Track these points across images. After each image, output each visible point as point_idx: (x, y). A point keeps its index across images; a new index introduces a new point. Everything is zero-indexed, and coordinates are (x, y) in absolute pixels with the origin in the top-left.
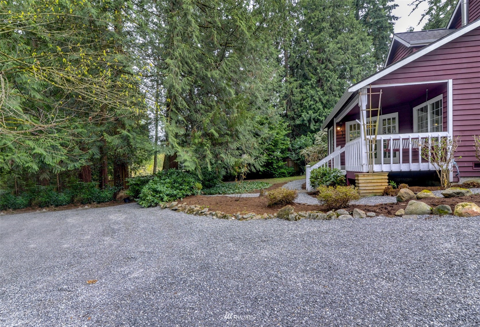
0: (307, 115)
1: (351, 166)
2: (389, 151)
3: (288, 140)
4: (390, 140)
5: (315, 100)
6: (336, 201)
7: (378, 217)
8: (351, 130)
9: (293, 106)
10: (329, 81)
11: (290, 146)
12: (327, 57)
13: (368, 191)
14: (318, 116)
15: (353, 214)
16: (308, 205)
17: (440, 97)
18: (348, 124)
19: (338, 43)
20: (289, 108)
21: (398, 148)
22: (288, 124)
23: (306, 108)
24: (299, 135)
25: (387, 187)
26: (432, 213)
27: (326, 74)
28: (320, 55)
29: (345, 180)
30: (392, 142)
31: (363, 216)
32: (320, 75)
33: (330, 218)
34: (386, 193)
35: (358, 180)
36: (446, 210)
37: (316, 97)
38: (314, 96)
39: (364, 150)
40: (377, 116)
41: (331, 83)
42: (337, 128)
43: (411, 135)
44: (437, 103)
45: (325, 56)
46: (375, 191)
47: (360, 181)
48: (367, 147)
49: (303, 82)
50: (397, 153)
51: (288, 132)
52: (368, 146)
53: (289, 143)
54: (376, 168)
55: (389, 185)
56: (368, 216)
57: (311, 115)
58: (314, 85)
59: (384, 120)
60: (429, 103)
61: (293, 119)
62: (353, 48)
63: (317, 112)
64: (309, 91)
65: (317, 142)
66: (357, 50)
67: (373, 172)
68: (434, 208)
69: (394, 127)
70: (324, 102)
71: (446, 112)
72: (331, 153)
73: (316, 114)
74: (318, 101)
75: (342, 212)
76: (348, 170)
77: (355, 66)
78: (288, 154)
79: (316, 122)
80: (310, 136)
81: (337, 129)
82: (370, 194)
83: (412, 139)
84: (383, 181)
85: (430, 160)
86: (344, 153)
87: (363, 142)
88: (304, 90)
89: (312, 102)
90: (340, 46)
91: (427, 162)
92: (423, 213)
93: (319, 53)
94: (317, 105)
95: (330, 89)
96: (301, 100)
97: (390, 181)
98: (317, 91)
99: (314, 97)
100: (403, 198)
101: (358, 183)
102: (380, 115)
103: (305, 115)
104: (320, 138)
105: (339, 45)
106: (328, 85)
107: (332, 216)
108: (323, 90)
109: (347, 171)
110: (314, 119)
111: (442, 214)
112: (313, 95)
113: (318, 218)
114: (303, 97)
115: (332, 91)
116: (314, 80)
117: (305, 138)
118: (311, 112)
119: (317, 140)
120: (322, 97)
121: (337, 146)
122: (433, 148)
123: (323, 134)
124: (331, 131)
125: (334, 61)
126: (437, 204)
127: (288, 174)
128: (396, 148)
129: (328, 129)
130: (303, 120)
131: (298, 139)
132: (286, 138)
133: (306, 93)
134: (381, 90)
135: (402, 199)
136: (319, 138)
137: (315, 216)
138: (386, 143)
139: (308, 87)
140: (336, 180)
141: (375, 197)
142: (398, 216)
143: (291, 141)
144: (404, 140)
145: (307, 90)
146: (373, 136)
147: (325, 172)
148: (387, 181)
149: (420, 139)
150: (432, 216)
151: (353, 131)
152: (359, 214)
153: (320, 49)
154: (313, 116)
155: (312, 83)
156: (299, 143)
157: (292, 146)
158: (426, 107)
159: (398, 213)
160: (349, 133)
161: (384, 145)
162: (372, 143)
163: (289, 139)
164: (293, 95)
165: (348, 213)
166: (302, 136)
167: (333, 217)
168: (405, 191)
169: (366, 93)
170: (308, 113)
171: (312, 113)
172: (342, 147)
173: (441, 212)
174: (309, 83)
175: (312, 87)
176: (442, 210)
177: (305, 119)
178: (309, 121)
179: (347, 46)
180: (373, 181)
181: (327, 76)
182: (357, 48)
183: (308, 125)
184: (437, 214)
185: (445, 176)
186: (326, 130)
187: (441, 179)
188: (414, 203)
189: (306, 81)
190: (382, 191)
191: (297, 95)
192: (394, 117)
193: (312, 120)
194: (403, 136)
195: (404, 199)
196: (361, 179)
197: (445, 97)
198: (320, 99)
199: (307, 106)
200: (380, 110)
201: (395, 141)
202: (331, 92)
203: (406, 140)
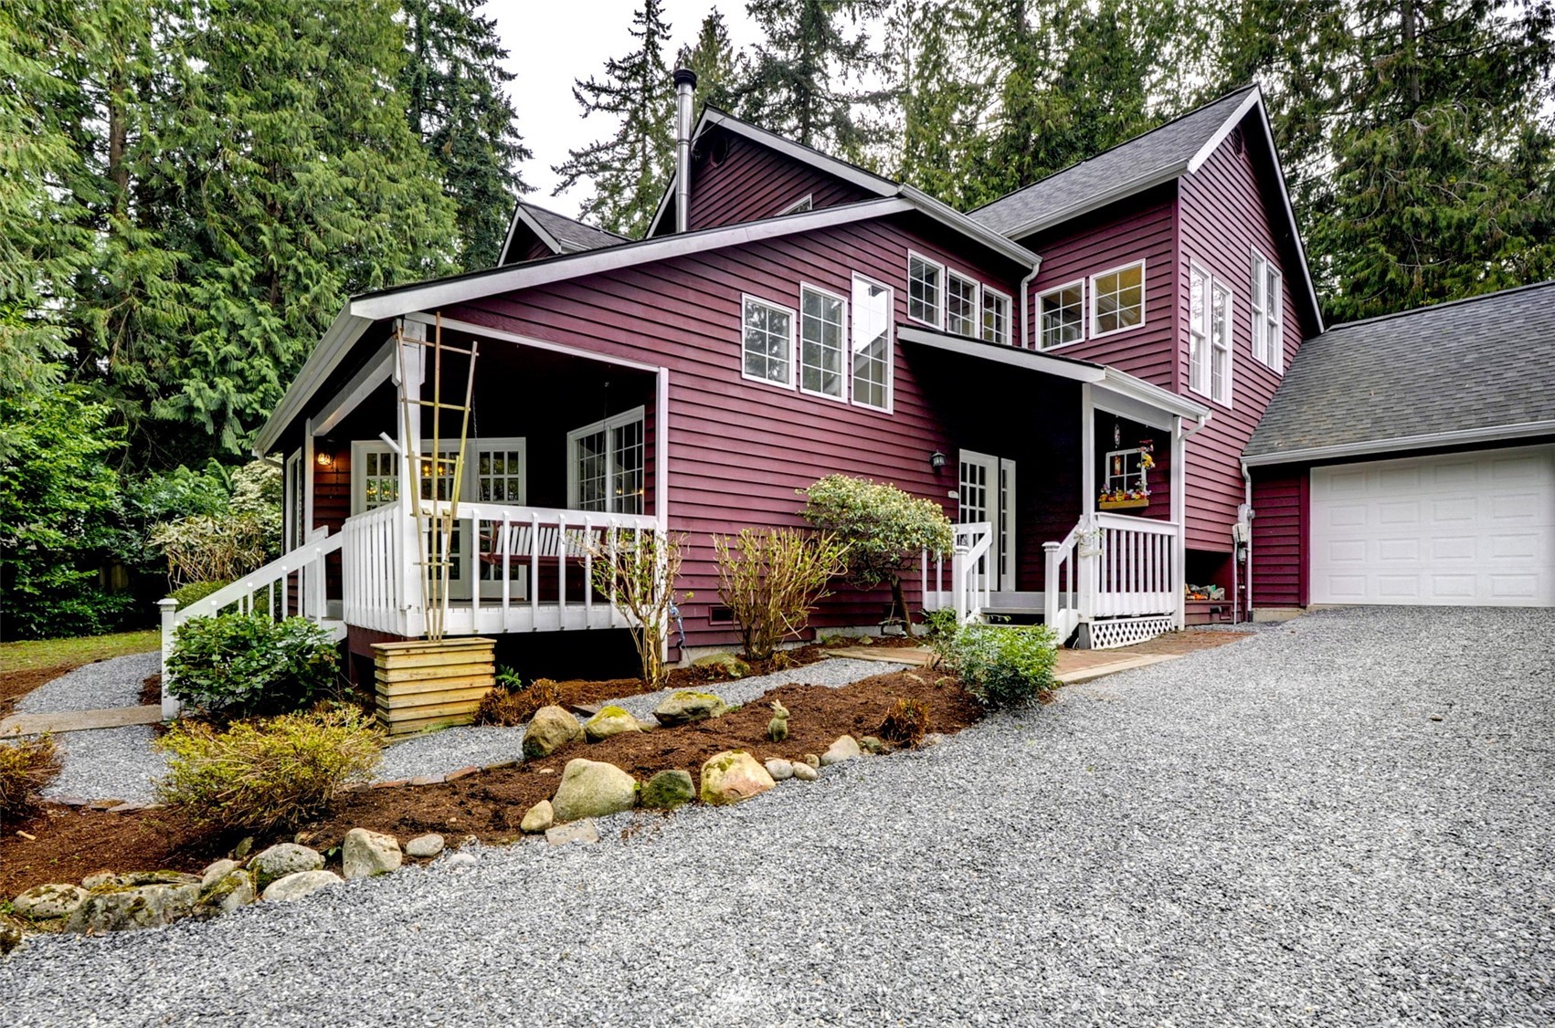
0: (209, 392)
1: (363, 607)
2: (500, 560)
3: (108, 478)
4: (501, 523)
5: (244, 343)
6: (263, 798)
7: (456, 858)
8: (372, 471)
9: (140, 343)
10: (306, 289)
11: (117, 504)
12: (302, 202)
13: (422, 713)
14: (256, 406)
15: (345, 856)
16: (123, 813)
17: (637, 414)
18: (361, 449)
19: (343, 172)
20: (123, 347)
21: (526, 554)
22: (107, 410)
23: (207, 363)
24: (165, 465)
25: (489, 690)
26: (638, 803)
27: (294, 261)
28: (274, 189)
29: (338, 662)
30: (505, 531)
31: (388, 866)
32: (271, 257)
33: (212, 904)
34: (487, 715)
35: (385, 671)
36: (680, 789)
37: (252, 334)
38: (242, 327)
39: (412, 555)
40: (459, 436)
41: (316, 300)
42: (316, 454)
43: (564, 517)
44: (630, 428)
45: (293, 197)
46: (448, 710)
47: (392, 676)
48: (420, 540)
49: (195, 260)
50: (522, 569)
51: (110, 444)
52: (425, 538)
53: (111, 490)
54: (456, 620)
55: (498, 683)
56: (410, 860)
57: (225, 395)
58: (245, 288)
59: (485, 455)
60: (610, 425)
61: (138, 392)
62: (397, 212)
63: (252, 390)
64: (220, 303)
65: (241, 499)
66: (410, 221)
67: (445, 637)
68: (646, 785)
69: (514, 482)
70: (286, 358)
71: (651, 461)
72: (293, 548)
73: (250, 397)
74: (260, 348)
75: (285, 862)
76: (352, 622)
77: (402, 269)
78: (105, 535)
79: (247, 426)
80: (219, 475)
81: (316, 463)
82: (433, 721)
83: (568, 527)
84: (478, 669)
85: (613, 597)
86: (338, 553)
87: (409, 522)
88: (196, 290)
89: (232, 349)
90: (351, 187)
91: (608, 601)
92: (614, 809)
93: (270, 177)
94: (256, 363)
95: (309, 320)
96: (182, 330)
97: (502, 667)
98: (255, 313)
99: (243, 333)
100: (545, 745)
101: (386, 684)
102: (470, 435)
103: (198, 390)
104: (256, 487)
105: (348, 182)
106: (303, 301)
107: (227, 894)
108: (282, 317)
109: (351, 628)
110: (239, 413)
111: (670, 803)
112: (239, 321)
113: (141, 915)
114: (192, 319)
115: (316, 326)
116: (244, 266)
117: (194, 477)
118: (225, 384)
119: (242, 494)
120: (275, 338)
121: (315, 527)
122: (621, 561)
123: (269, 474)
124: (295, 466)
125: (329, 226)
126: (650, 765)
127: (102, 622)
128: (519, 553)
129: (285, 459)
130: (190, 409)
131: (160, 480)
132: (99, 468)
133: (207, 307)
134: (475, 343)
135: (541, 748)
136: (252, 486)
137: (123, 910)
138: (490, 531)
139: (220, 286)
140: (299, 664)
141: (446, 736)
142: (532, 832)
143: (124, 484)
144: (543, 530)
145: (213, 298)
146: (445, 506)
147: (247, 634)
148: (492, 669)
149: (588, 530)
150: (642, 816)
151: (378, 478)
152: (372, 855)
153: (276, 167)
154: (236, 400)
155: (234, 276)
156: (163, 495)
157: (126, 504)
158: (601, 435)
159: (530, 821)
160: (364, 485)
161: (481, 539)
162: (439, 525)
163: (114, 475)
164: (144, 298)
165: (317, 857)
166: (182, 469)
167: (233, 901)
168: (550, 717)
169: (424, 339)
170: (212, 386)
171: (232, 390)
172: (332, 532)
173: (667, 795)
174: (222, 271)
175: (236, 293)
176: (668, 790)
177: (198, 403)
178: (219, 416)
179: (375, 196)
180: (441, 672)
181: (301, 269)
182: (408, 216)
183: (210, 430)
184: (655, 806)
185: (652, 649)
186: (278, 458)
187: (644, 659)
188: (584, 769)
189: (211, 261)
190: (474, 706)
191: (166, 304)
192: (513, 450)
193: (231, 414)
194: (539, 515)
195: (549, 747)
196: (397, 669)
197: (651, 416)
198: (269, 345)
199: (211, 358)
200: (471, 414)
201: (516, 528)
202: (314, 332)
203: (549, 530)
